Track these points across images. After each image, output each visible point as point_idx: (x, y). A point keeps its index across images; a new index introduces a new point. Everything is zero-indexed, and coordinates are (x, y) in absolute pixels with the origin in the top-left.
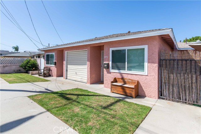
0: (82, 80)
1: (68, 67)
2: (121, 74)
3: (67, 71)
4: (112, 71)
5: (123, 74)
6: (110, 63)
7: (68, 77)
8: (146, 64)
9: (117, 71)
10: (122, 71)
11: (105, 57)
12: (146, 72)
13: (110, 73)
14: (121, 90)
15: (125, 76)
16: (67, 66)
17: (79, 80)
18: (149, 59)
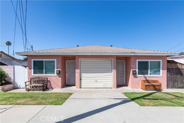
0: (105, 86)
1: (82, 75)
2: (145, 77)
3: (81, 79)
4: (138, 76)
5: (147, 78)
6: (137, 70)
7: (82, 86)
8: (161, 71)
9: (142, 76)
10: (146, 76)
11: (132, 66)
12: (161, 75)
13: (137, 77)
14: (152, 87)
15: (148, 79)
16: (80, 75)
17: (102, 86)
18: (162, 68)
